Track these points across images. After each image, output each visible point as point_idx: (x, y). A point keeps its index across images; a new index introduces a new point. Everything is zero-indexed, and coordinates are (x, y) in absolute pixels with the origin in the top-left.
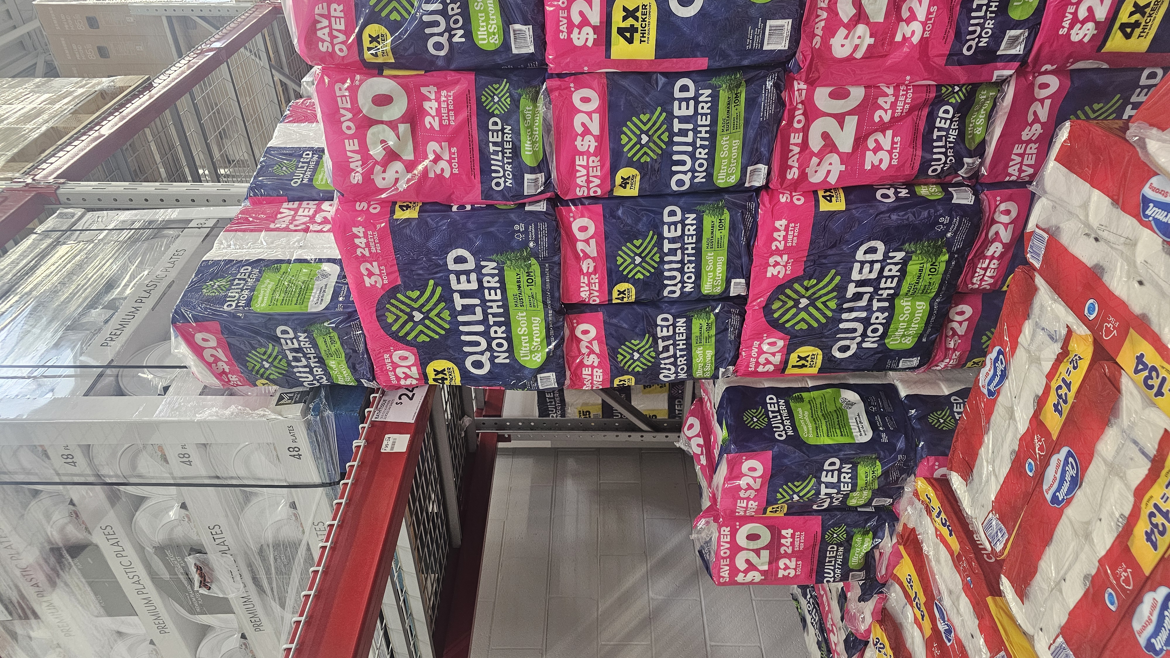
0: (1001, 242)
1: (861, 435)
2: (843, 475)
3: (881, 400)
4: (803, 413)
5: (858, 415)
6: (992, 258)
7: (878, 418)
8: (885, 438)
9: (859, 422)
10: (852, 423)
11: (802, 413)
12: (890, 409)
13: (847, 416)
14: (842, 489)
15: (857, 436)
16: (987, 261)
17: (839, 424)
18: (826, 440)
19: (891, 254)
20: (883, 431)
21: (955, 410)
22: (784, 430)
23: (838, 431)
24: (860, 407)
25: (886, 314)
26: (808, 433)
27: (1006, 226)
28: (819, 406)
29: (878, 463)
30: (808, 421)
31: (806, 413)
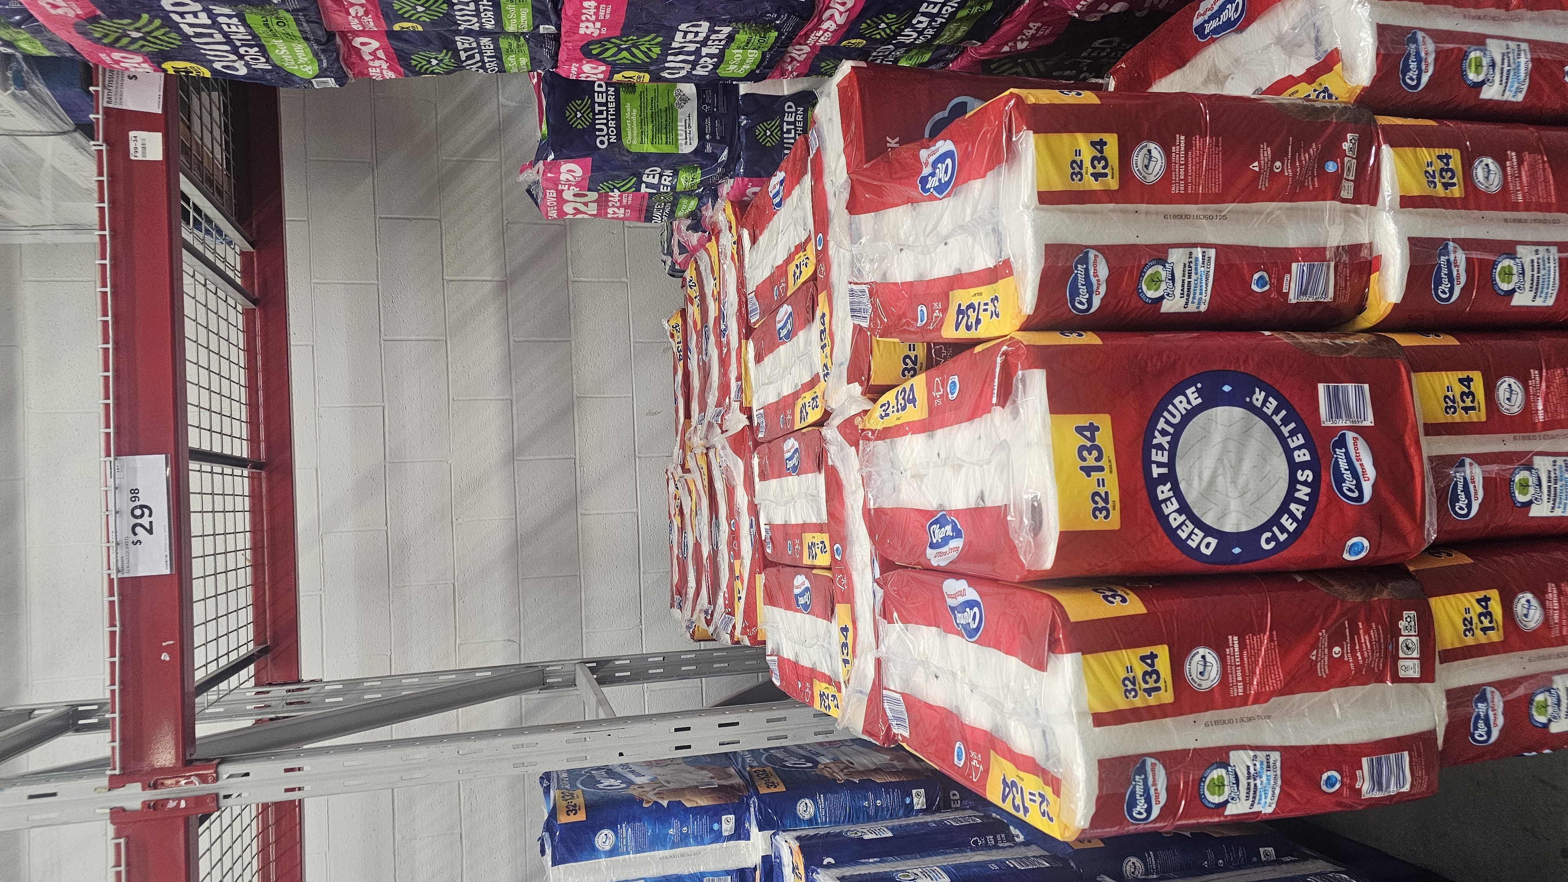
0: (835, 22)
1: (686, 144)
2: (664, 178)
3: (717, 96)
4: (632, 111)
5: (689, 116)
6: (827, 30)
7: (708, 121)
8: (709, 149)
9: (688, 126)
10: (681, 125)
11: (631, 113)
12: (723, 110)
13: (677, 117)
14: (661, 190)
15: (681, 144)
16: (821, 32)
17: (666, 128)
18: (648, 148)
19: (716, 28)
20: (709, 141)
21: (785, 119)
22: (608, 134)
23: (664, 136)
24: (692, 108)
25: (716, 60)
26: (632, 139)
27: (841, 13)
28: (649, 101)
29: (699, 171)
30: (635, 123)
31: (635, 111)
